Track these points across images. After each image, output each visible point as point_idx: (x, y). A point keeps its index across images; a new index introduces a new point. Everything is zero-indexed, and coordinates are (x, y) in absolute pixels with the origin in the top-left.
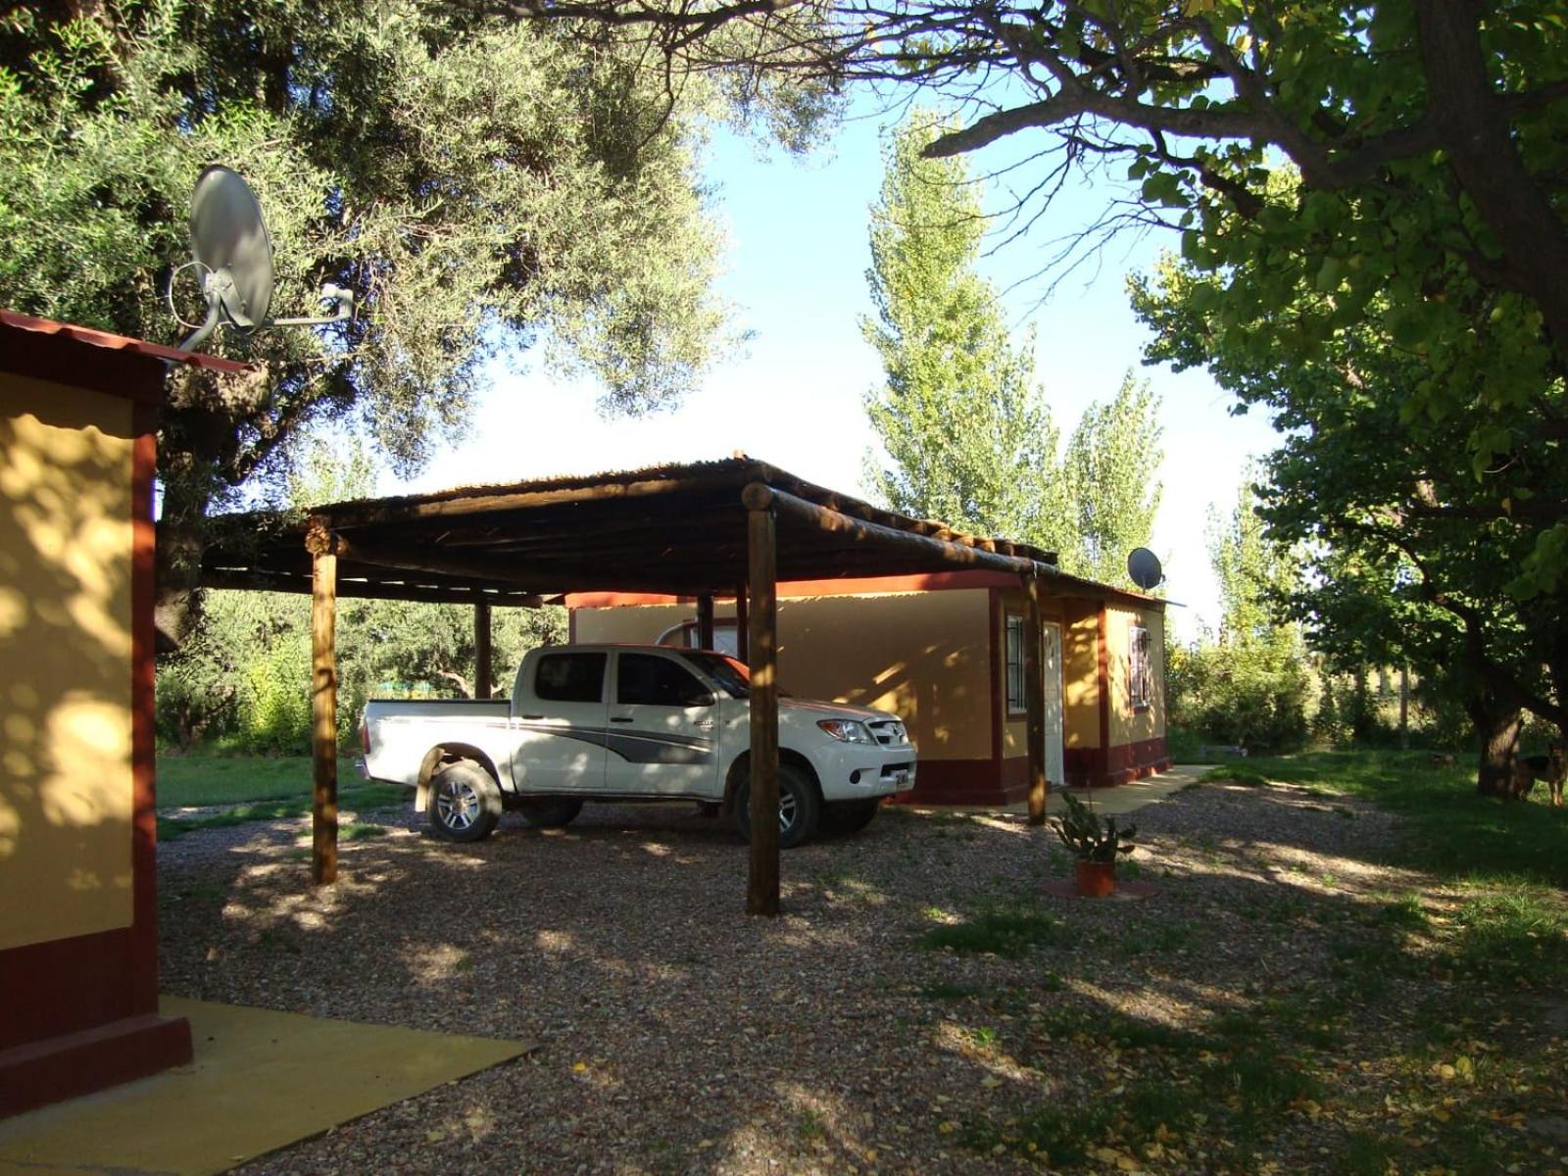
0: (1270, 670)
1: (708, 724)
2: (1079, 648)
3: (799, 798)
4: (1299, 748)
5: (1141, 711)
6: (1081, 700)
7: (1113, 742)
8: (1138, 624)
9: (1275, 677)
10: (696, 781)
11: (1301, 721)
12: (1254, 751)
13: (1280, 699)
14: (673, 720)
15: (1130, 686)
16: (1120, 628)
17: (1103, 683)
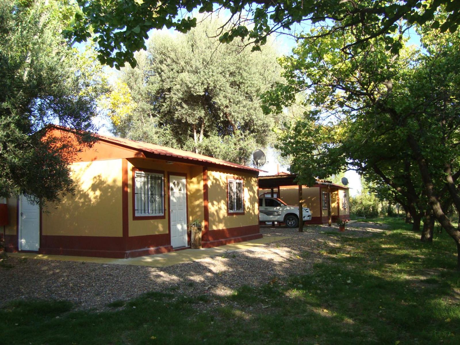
0: (371, 201)
1: (281, 209)
2: (334, 197)
3: (295, 220)
4: (377, 217)
5: (345, 209)
6: (334, 206)
7: (340, 215)
8: (345, 193)
9: (372, 203)
10: (279, 218)
11: (377, 212)
12: (367, 218)
13: (373, 207)
14: (275, 209)
15: (343, 204)
16: (341, 193)
17: (338, 203)
